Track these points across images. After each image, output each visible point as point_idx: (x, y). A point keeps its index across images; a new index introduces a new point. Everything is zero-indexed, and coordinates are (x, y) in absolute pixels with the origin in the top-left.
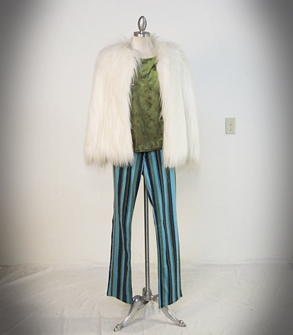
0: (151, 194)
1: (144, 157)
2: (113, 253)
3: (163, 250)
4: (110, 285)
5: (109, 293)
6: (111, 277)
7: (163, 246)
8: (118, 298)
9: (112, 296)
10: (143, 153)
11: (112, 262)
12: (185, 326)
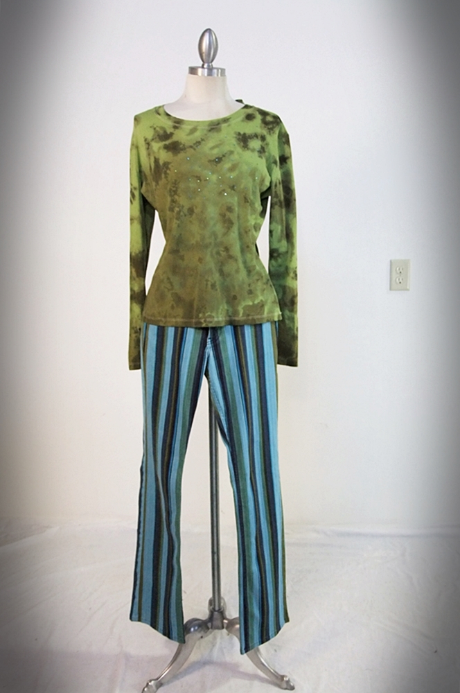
0: (223, 418)
1: (209, 341)
2: (141, 536)
3: (249, 536)
4: (137, 600)
5: (135, 616)
6: (138, 582)
7: (248, 528)
8: (154, 625)
9: (139, 620)
10: (206, 330)
11: (140, 554)
12: (292, 688)
